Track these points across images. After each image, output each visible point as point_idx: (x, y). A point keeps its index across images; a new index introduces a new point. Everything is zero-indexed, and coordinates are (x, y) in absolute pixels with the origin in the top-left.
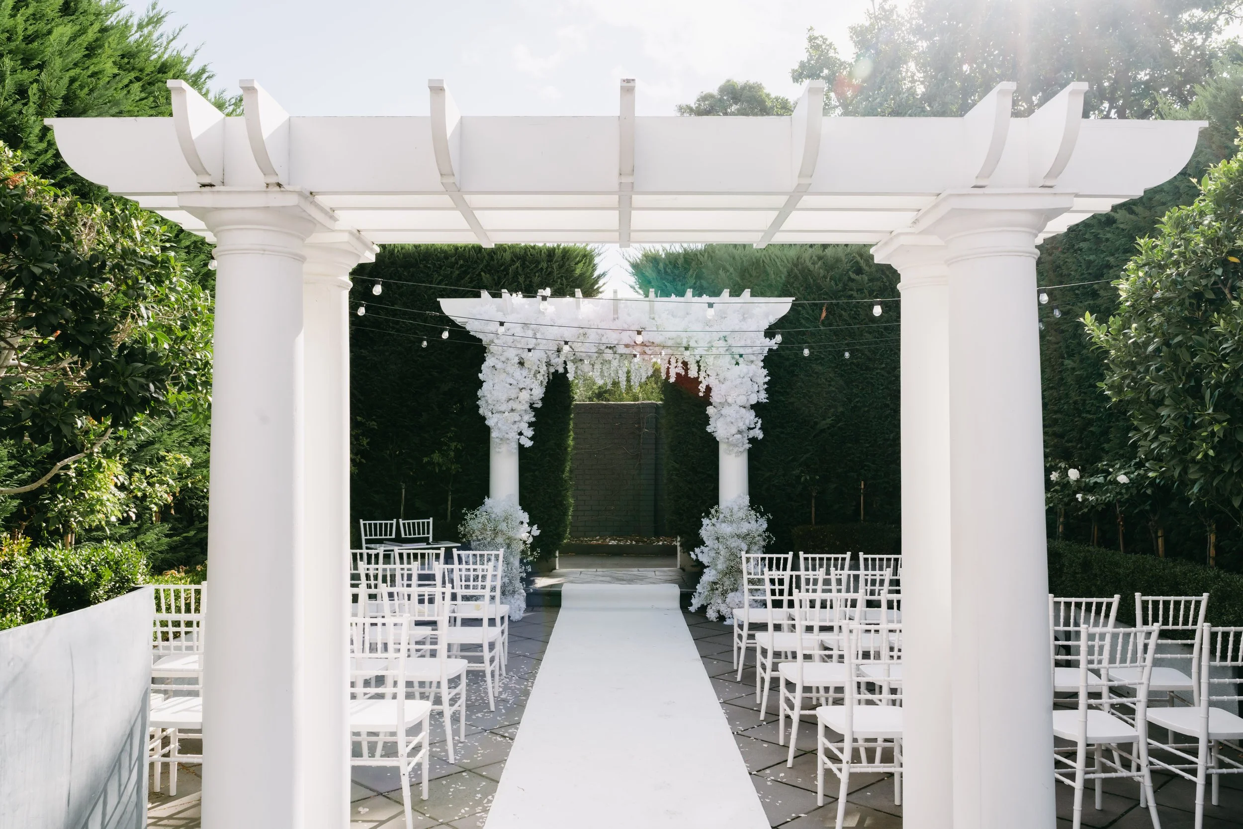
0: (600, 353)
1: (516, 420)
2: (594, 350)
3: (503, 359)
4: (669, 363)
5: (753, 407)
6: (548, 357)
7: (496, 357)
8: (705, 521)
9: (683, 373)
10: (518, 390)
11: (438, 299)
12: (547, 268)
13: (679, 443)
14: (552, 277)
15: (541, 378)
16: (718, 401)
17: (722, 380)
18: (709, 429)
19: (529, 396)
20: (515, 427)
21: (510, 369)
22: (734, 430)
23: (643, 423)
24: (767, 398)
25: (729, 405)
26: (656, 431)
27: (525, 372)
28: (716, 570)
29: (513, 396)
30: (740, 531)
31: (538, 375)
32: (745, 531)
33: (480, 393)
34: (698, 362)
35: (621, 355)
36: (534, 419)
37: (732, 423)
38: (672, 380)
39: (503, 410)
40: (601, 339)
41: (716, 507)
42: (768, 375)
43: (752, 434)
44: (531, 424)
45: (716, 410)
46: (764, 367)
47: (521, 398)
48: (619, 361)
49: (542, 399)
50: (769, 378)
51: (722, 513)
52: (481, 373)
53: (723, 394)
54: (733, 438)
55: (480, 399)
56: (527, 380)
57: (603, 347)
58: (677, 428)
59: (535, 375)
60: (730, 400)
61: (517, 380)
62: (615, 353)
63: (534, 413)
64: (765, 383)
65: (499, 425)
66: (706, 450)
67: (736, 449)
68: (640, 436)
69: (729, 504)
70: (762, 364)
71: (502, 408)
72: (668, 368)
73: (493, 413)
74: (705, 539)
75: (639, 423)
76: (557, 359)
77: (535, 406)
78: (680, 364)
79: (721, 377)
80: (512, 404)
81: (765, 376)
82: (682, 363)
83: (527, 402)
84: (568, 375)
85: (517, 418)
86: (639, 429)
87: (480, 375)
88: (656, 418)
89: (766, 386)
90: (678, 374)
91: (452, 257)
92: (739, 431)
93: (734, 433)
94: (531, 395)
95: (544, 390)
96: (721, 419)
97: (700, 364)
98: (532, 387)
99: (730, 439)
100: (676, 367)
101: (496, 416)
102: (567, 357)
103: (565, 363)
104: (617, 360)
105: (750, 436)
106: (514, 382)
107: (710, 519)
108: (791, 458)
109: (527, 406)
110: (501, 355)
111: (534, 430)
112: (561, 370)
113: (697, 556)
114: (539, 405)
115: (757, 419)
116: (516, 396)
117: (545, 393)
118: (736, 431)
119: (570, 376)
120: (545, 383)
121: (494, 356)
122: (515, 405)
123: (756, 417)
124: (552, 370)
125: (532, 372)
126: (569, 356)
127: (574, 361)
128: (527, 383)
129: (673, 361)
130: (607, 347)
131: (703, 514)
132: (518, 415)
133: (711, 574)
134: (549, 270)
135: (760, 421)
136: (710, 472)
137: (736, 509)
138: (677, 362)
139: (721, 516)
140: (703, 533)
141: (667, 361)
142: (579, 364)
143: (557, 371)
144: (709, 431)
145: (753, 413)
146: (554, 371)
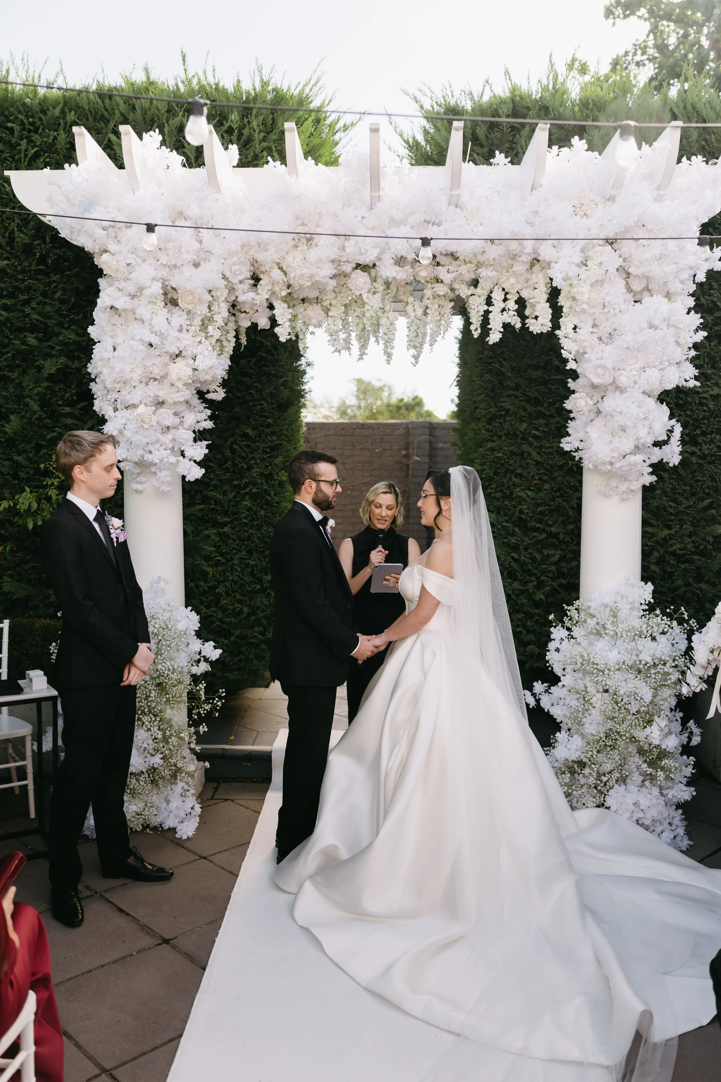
0: (341, 276)
1: (168, 423)
2: (329, 270)
3: (131, 288)
4: (489, 302)
5: (664, 397)
6: (232, 290)
7: (116, 283)
8: (558, 633)
9: (518, 325)
10: (167, 359)
11: (6, 173)
12: (241, 129)
13: (496, 473)
14: (252, 150)
15: (217, 334)
16: (596, 381)
17: (605, 336)
18: (567, 444)
19: (190, 372)
20: (167, 439)
21: (144, 311)
22: (628, 446)
23: (413, 449)
24: (696, 378)
25: (620, 389)
26: (431, 459)
27: (178, 318)
28: (583, 736)
29: (157, 372)
30: (634, 657)
31: (210, 329)
32: (646, 657)
33: (90, 368)
34: (554, 294)
35: (387, 284)
36: (209, 425)
37: (624, 430)
38: (494, 337)
39: (135, 401)
40: (343, 248)
41: (577, 603)
42: (703, 327)
43: (657, 455)
44: (200, 435)
45: (591, 403)
46: (698, 308)
47: (173, 377)
48: (383, 300)
49: (224, 384)
50: (705, 334)
51: (593, 616)
52: (93, 324)
53: (609, 364)
54: (624, 462)
55: (93, 380)
56: (184, 335)
57: (348, 268)
58: (490, 445)
59: (204, 326)
60: (623, 380)
61: (161, 335)
62: (374, 280)
63: (209, 412)
64: (696, 346)
65: (127, 433)
66: (547, 486)
67: (624, 487)
68: (408, 465)
69: (609, 600)
70: (691, 302)
71: (134, 397)
72: (487, 312)
73: (116, 410)
74: (558, 670)
75: (407, 449)
76: (251, 295)
77: (210, 396)
78: (512, 305)
79: (605, 329)
80: (154, 390)
81: (696, 331)
82: (516, 302)
83: (186, 384)
84: (277, 330)
85: (170, 420)
86: (407, 456)
87: (90, 329)
88: (431, 443)
89: (693, 353)
90: (507, 326)
91: (54, 108)
92: (637, 447)
93: (628, 451)
94: (196, 370)
95: (226, 363)
96: (599, 422)
97: (562, 300)
98: (195, 351)
99: (618, 465)
100: (503, 310)
101: (123, 414)
102: (274, 293)
103: (271, 307)
104: (378, 296)
105: (655, 460)
106: (154, 340)
107: (569, 629)
108: (707, 502)
109: (189, 394)
110: (126, 279)
111: (208, 447)
112: (264, 323)
113: (538, 701)
114: (219, 395)
115: (673, 422)
116: (162, 373)
117: (231, 371)
118: (632, 447)
119: (283, 333)
120: (229, 348)
121: (111, 285)
122: (163, 392)
123: (670, 419)
124: (245, 323)
125: (198, 322)
126: (277, 289)
127: (289, 299)
128: (186, 342)
129: (498, 296)
130: (358, 266)
131: (551, 617)
132: (171, 412)
133: (574, 747)
134: (246, 132)
135: (678, 429)
136: (553, 529)
137: (624, 609)
138: (505, 300)
139: (591, 623)
140: (551, 656)
141: (483, 300)
142: (300, 309)
143: (254, 326)
144: (567, 447)
145: (665, 410)
146: (249, 324)
